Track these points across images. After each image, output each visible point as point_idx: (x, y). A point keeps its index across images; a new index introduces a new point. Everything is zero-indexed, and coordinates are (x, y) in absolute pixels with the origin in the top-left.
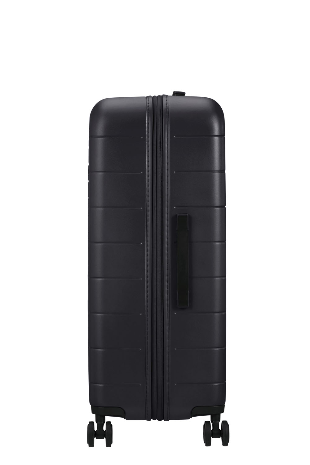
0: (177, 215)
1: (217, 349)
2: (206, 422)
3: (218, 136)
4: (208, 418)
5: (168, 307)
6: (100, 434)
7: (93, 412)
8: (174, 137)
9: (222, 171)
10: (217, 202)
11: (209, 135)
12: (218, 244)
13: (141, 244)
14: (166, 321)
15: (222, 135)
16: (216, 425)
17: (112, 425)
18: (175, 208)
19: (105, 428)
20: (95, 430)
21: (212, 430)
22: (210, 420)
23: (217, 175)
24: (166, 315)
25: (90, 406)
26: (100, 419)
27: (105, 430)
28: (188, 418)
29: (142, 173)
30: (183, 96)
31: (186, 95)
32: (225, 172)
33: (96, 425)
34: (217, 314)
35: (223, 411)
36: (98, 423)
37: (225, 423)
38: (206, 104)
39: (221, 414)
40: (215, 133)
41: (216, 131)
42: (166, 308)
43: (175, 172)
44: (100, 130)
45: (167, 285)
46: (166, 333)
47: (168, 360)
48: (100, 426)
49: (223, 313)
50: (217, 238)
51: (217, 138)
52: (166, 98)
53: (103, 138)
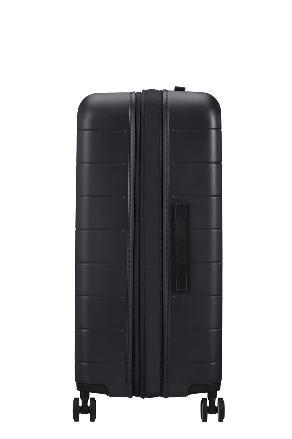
0: (176, 204)
1: (214, 330)
2: (203, 399)
3: (214, 129)
4: (205, 395)
5: (167, 290)
6: (85, 409)
7: (78, 389)
8: (173, 130)
9: (219, 162)
10: (214, 191)
11: (207, 128)
12: (214, 231)
13: (124, 231)
14: (165, 303)
15: (219, 129)
16: (212, 402)
17: (96, 401)
18: (174, 197)
19: (89, 404)
20: (80, 406)
21: (208, 406)
22: (207, 397)
23: (214, 166)
24: (165, 298)
25: (75, 383)
26: (85, 396)
27: (89, 406)
28: (186, 395)
29: (125, 164)
30: (184, 91)
31: (186, 90)
32: (222, 163)
33: (80, 401)
34: (213, 297)
35: (219, 389)
36: (83, 399)
37: (221, 400)
38: (204, 99)
39: (217, 392)
40: (212, 126)
41: (213, 125)
42: (165, 291)
43: (173, 163)
44: (87, 124)
45: (167, 270)
46: (166, 315)
47: (167, 340)
48: (85, 402)
49: (220, 297)
50: (214, 225)
51: (214, 131)
52: (166, 93)
53: (88, 131)
